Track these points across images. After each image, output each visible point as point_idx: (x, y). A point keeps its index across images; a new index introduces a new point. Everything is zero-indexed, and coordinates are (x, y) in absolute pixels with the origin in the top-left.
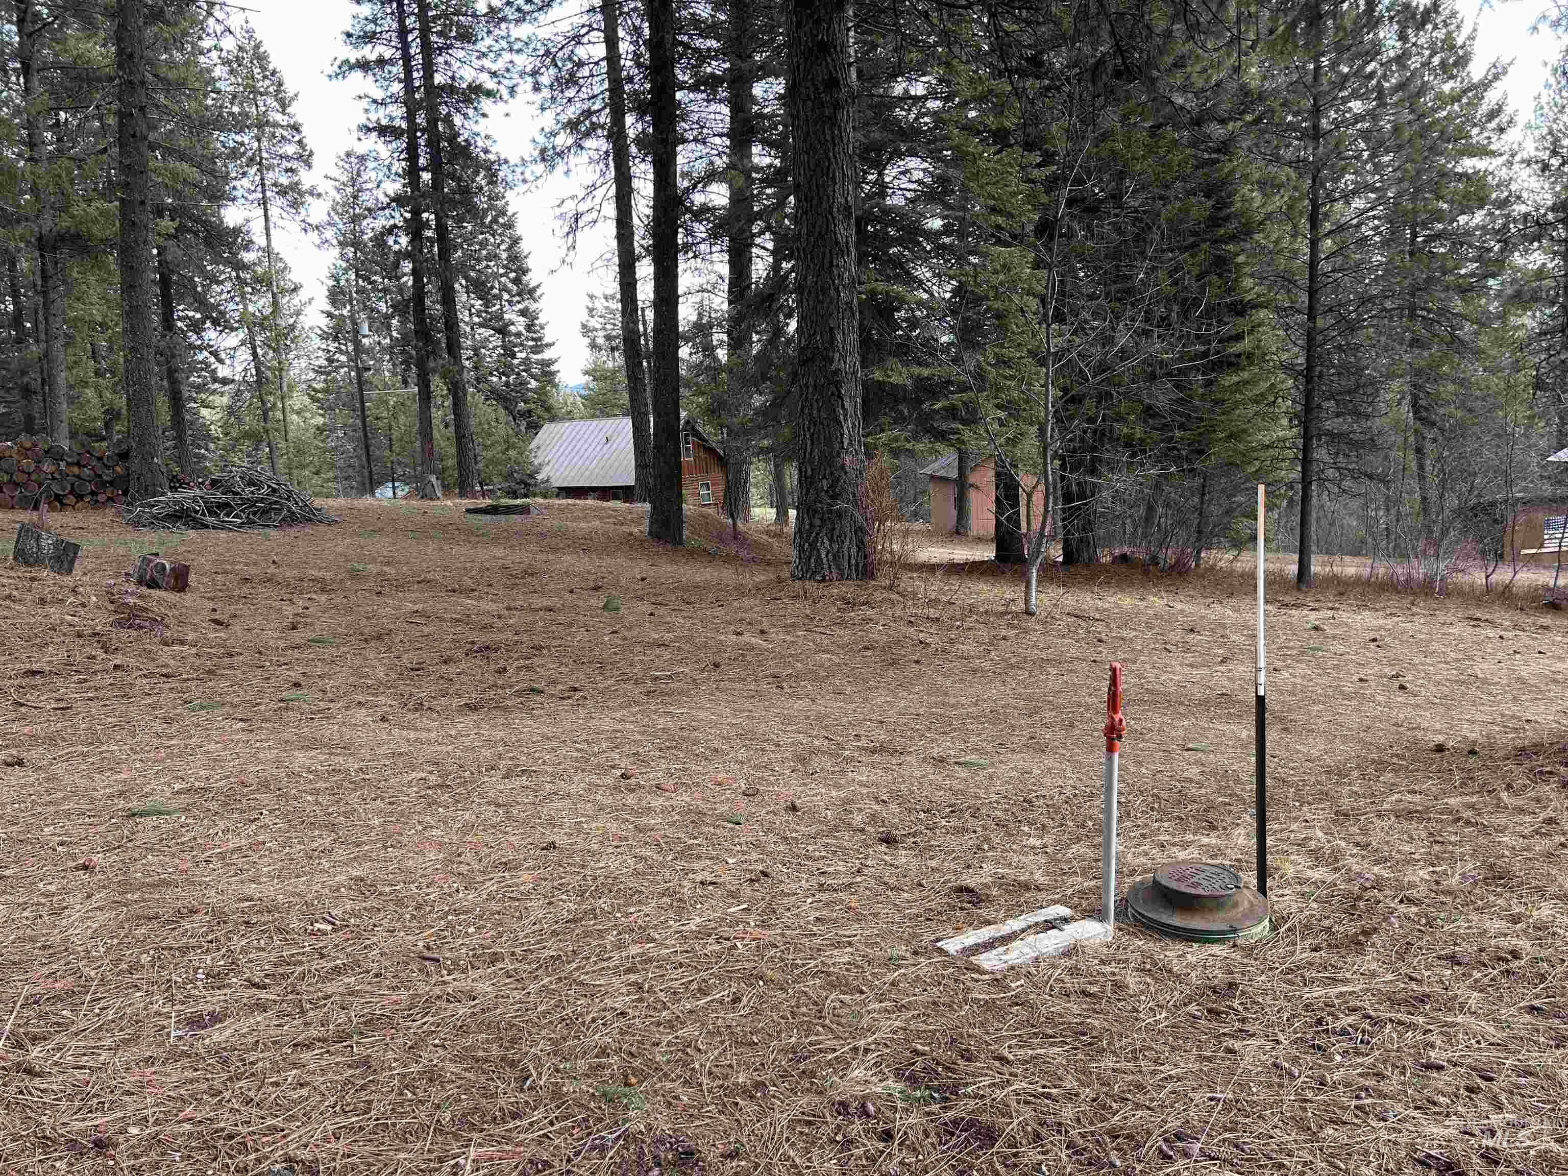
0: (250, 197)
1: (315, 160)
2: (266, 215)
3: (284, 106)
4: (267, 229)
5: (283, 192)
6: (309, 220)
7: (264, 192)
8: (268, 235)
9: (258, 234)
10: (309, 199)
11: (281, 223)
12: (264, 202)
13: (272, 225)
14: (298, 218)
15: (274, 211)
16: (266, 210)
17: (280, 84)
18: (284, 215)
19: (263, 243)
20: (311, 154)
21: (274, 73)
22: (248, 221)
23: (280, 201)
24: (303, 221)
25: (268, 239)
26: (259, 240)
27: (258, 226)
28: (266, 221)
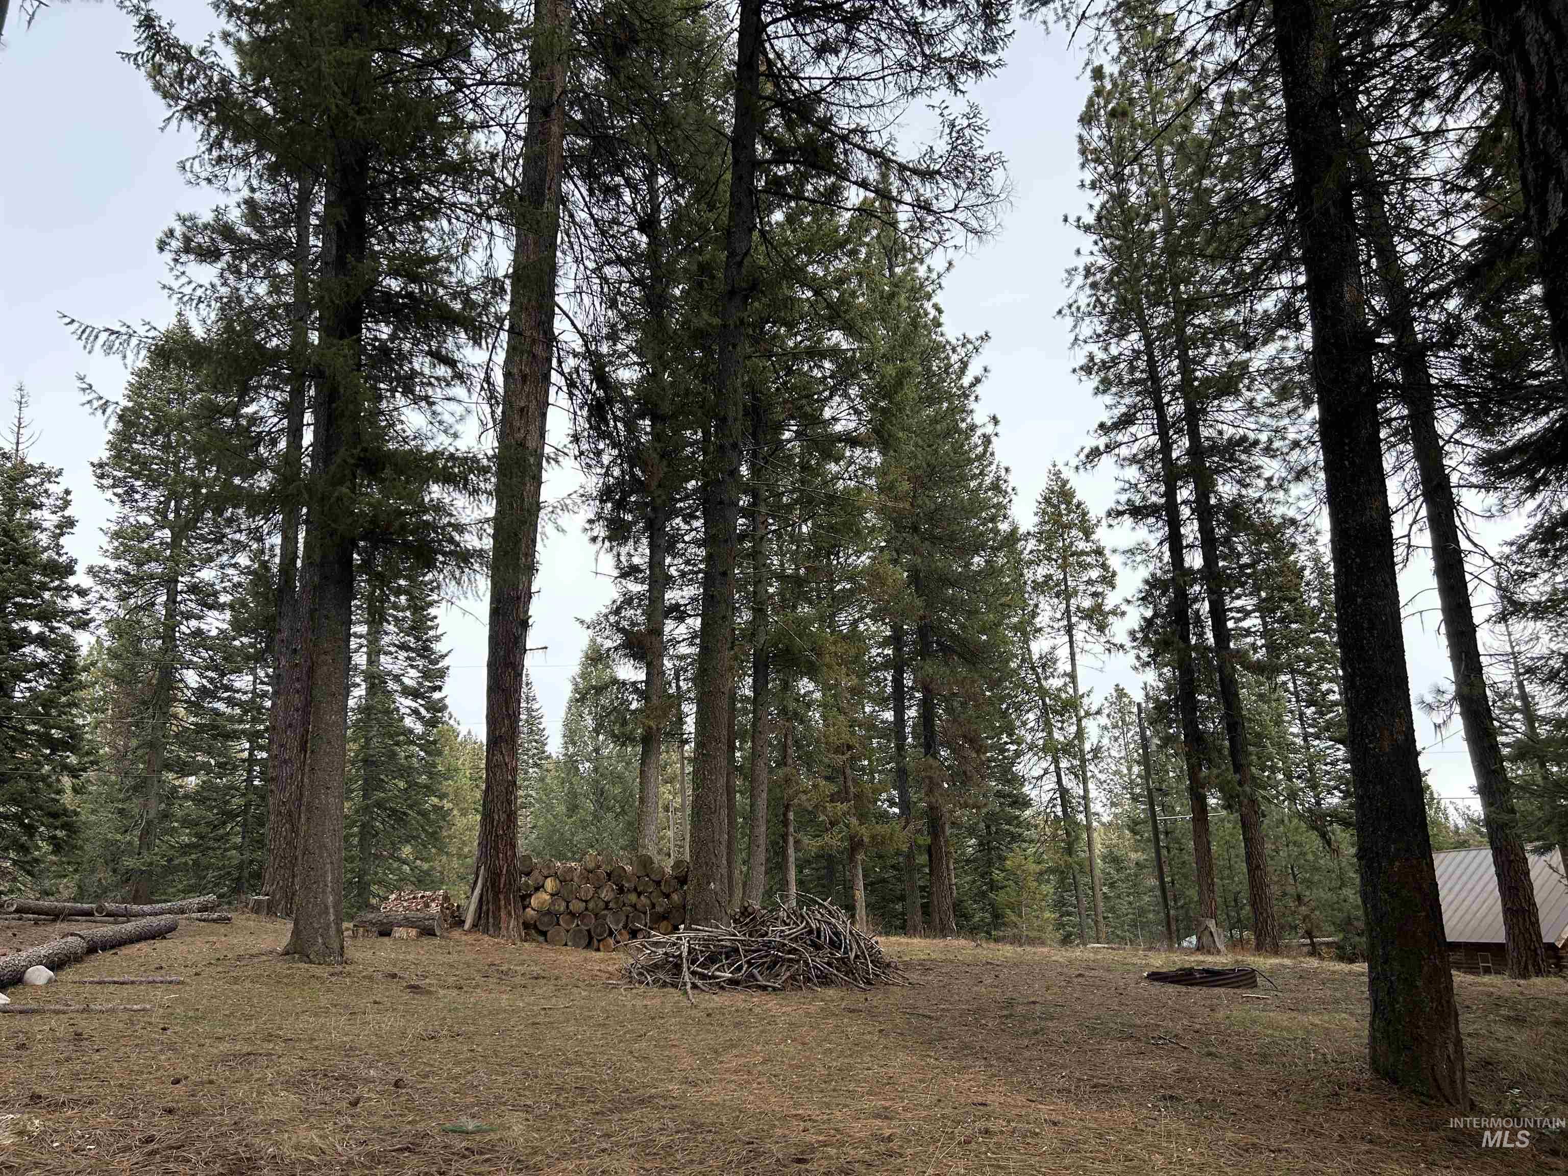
0: (1056, 626)
1: (1118, 580)
2: (1071, 642)
3: (1088, 534)
4: (1073, 655)
5: (1088, 615)
6: (1115, 641)
7: (1069, 620)
8: (1073, 659)
9: (1063, 659)
10: (1111, 619)
11: (1087, 647)
12: (1069, 630)
13: (1077, 650)
14: (1103, 639)
15: (1078, 635)
16: (1071, 637)
17: (1084, 514)
18: (1089, 638)
19: (1069, 669)
20: (1114, 574)
21: (1079, 505)
22: (1054, 648)
23: (1084, 625)
24: (1108, 642)
25: (1073, 664)
26: (1064, 666)
27: (1063, 653)
28: (1071, 647)
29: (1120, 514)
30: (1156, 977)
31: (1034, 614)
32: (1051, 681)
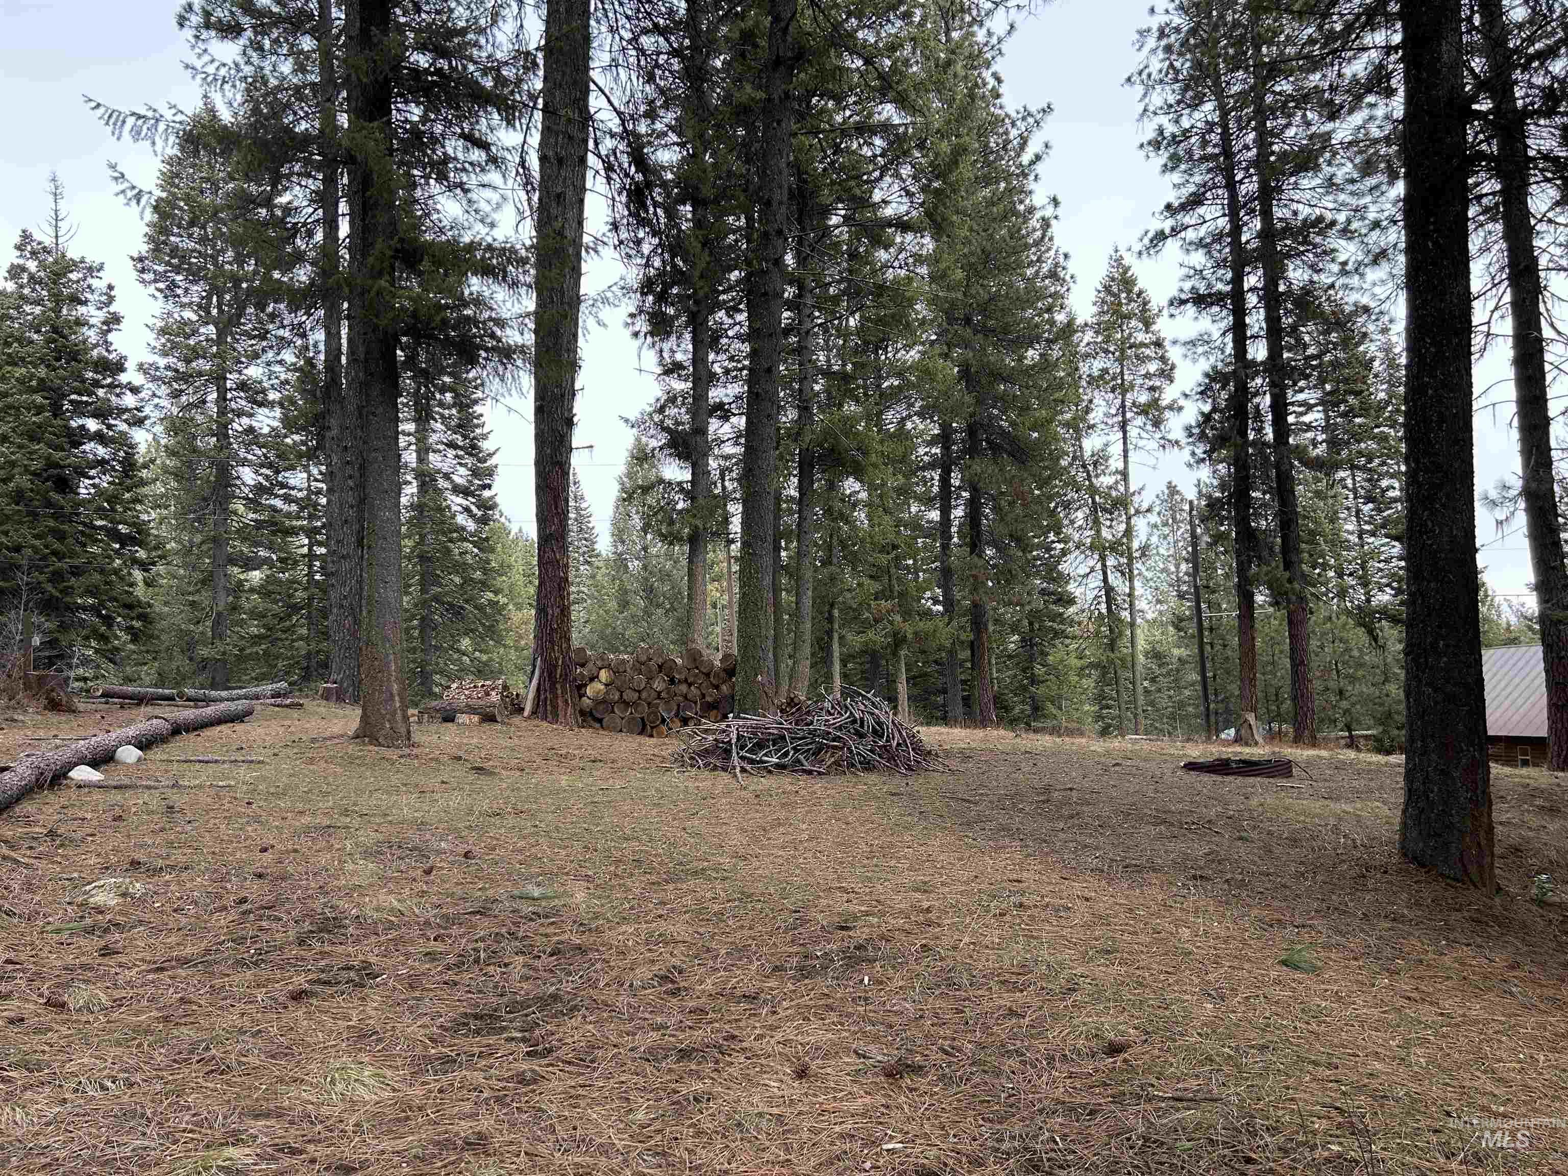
0: (1110, 422)
1: (1177, 374)
2: (1125, 438)
3: (1148, 324)
4: (1126, 451)
5: (1144, 410)
6: (1170, 437)
7: (1124, 416)
8: (1126, 456)
9: (1116, 457)
10: (1167, 414)
11: (1141, 443)
12: (1123, 426)
13: (1130, 447)
14: (1158, 435)
15: (1133, 432)
16: (1125, 432)
17: (1145, 303)
18: (1144, 435)
19: (1120, 465)
20: (1173, 367)
21: (1140, 294)
22: (1107, 445)
23: (1140, 420)
24: (1163, 438)
25: (1126, 462)
26: (1116, 463)
27: (1116, 449)
28: (1125, 443)
29: (1183, 302)
30: (1191, 766)
31: (1088, 410)
32: (1102, 479)
